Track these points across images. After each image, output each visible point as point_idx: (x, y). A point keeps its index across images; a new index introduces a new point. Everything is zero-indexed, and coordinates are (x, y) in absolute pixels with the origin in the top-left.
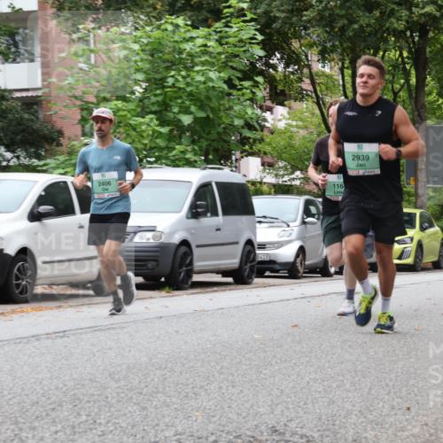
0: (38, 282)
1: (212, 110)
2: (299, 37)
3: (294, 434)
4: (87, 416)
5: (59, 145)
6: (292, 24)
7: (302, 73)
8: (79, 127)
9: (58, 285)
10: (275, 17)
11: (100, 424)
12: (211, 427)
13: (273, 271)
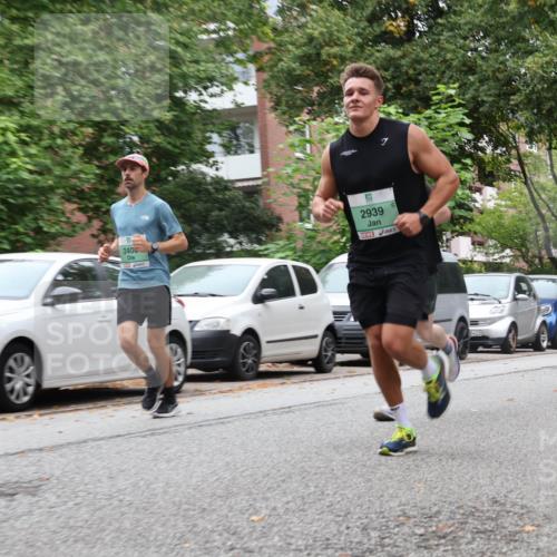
0: (262, 360)
2: (506, 120)
3: (514, 504)
4: (316, 487)
5: (279, 230)
6: (498, 108)
7: (510, 154)
8: (297, 213)
9: (281, 362)
10: (483, 101)
11: (328, 495)
12: (433, 498)
13: (485, 346)
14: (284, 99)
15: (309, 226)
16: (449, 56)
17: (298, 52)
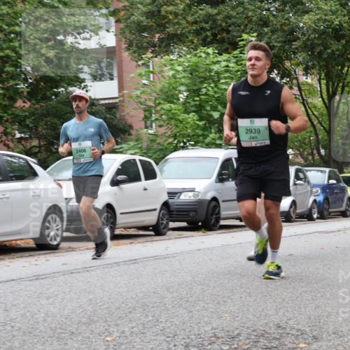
0: (117, 226)
2: (290, 59)
3: (292, 328)
4: (153, 316)
5: (130, 134)
6: (284, 50)
7: (292, 83)
8: (143, 122)
9: (130, 228)
10: (274, 46)
11: (161, 322)
12: (236, 324)
14: (135, 42)
15: (150, 132)
16: (250, 14)
17: (145, 9)
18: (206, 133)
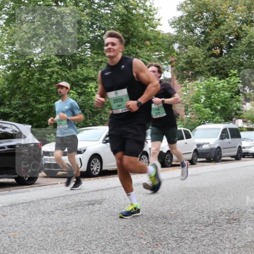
0: (173, 161)
1: (226, 105)
4: (192, 203)
5: (178, 118)
8: (184, 112)
10: (246, 75)
13: (248, 156)
14: (180, 76)
15: (188, 116)
16: (234, 61)
17: (185, 61)
18: (214, 116)
